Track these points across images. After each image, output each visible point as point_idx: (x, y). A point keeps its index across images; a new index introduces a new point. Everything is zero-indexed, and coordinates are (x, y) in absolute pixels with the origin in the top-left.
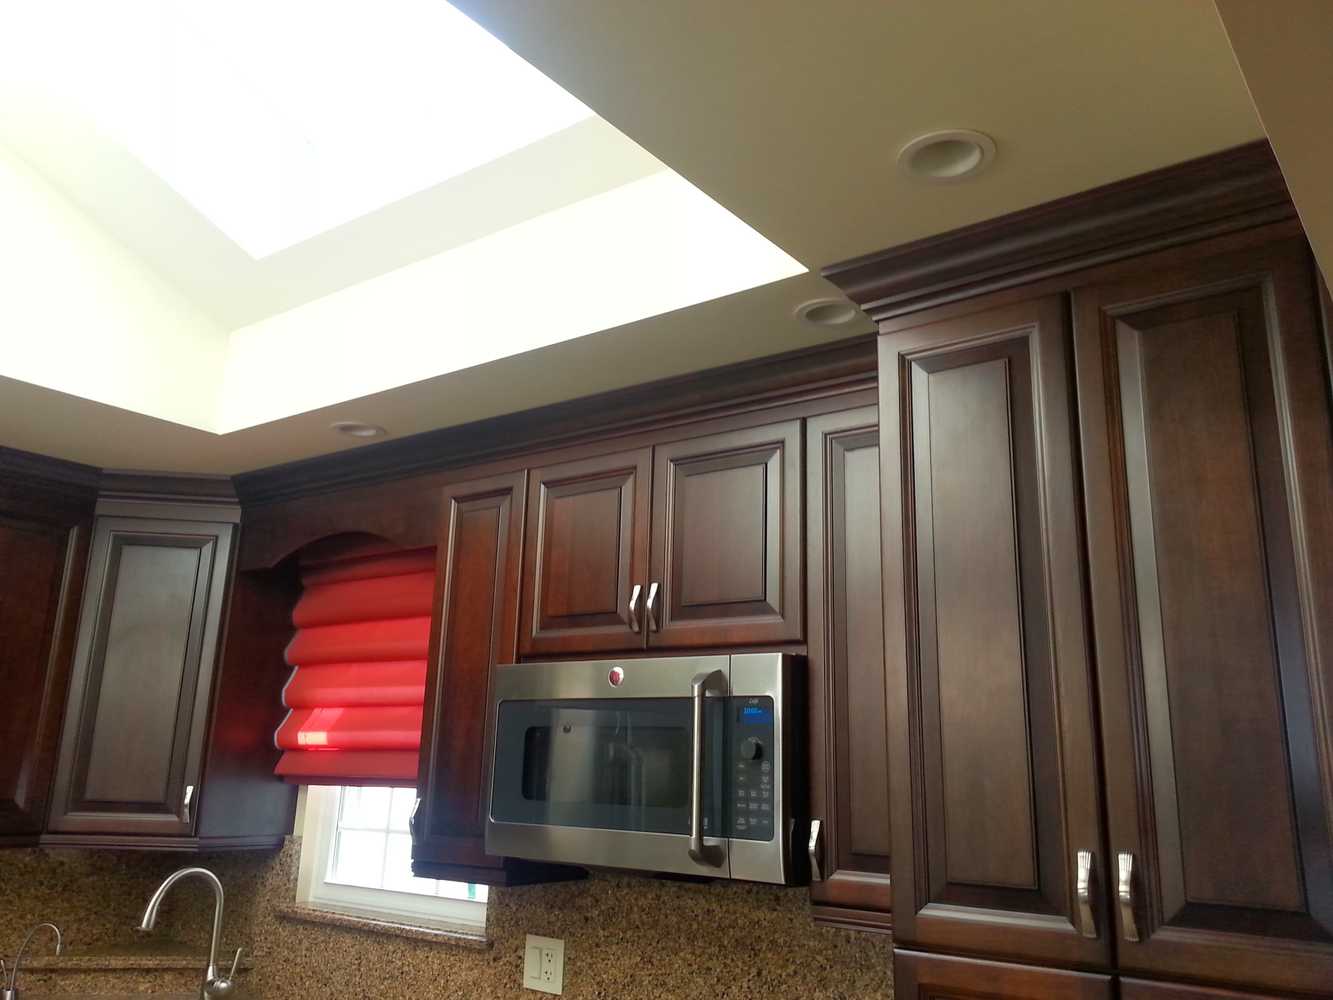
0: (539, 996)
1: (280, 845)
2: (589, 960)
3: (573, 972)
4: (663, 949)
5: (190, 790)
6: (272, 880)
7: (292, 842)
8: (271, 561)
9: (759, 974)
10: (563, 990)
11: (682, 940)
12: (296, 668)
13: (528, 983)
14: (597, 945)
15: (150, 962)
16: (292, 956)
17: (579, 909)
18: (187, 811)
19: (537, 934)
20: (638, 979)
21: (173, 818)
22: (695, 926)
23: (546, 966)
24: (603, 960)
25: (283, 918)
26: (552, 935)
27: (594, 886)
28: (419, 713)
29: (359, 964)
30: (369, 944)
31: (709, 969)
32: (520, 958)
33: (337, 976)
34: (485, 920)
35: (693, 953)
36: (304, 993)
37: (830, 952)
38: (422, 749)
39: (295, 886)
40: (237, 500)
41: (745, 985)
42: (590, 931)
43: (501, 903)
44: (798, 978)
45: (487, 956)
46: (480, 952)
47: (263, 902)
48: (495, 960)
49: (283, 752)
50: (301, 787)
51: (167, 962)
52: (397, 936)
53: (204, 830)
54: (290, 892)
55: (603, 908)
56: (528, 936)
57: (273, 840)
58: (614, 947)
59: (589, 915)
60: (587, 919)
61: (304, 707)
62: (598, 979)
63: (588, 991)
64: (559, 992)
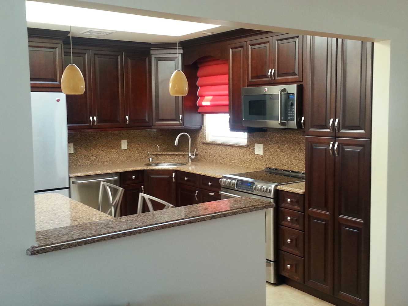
0: (258, 155)
1: (201, 128)
2: (268, 148)
3: (265, 150)
5: (181, 116)
6: (200, 135)
7: (203, 127)
8: (191, 63)
10: (263, 153)
12: (200, 87)
13: (256, 153)
14: (269, 145)
15: (177, 153)
16: (207, 151)
17: (265, 138)
18: (181, 120)
21: (178, 122)
23: (259, 149)
24: (270, 147)
25: (204, 143)
26: (260, 143)
27: (268, 133)
28: (227, 97)
29: (221, 152)
30: (223, 147)
32: (254, 148)
33: (217, 155)
34: (247, 141)
36: (210, 159)
38: (229, 105)
39: (206, 136)
40: (181, 47)
42: (268, 142)
45: (247, 148)
46: (246, 147)
47: (199, 141)
48: (249, 149)
49: (199, 107)
50: (204, 115)
51: (180, 153)
52: (229, 145)
53: (185, 124)
54: (205, 138)
55: (270, 137)
56: (256, 144)
57: (200, 127)
58: (273, 145)
59: (267, 139)
61: (203, 96)
63: (268, 154)
64: (262, 154)
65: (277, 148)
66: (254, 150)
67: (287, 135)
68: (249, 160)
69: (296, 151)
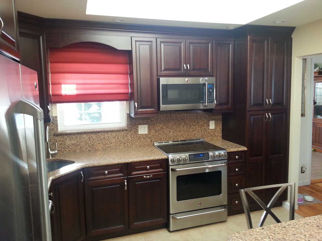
0: (142, 135)
1: (51, 119)
2: (153, 127)
3: (149, 129)
4: (168, 122)
5: (49, 107)
7: (56, 118)
9: (185, 123)
11: (171, 121)
13: (139, 133)
14: (154, 124)
17: (150, 119)
18: (50, 112)
19: (141, 125)
20: (163, 128)
22: (174, 118)
23: (145, 130)
24: (156, 126)
26: (144, 124)
31: (176, 124)
32: (137, 129)
35: (174, 122)
37: (196, 118)
39: (58, 127)
41: (182, 125)
42: (153, 122)
43: (131, 121)
44: (191, 122)
45: (128, 131)
46: (126, 130)
48: (130, 131)
56: (139, 126)
58: (158, 124)
59: (152, 120)
60: (152, 121)
62: (155, 130)
63: (153, 131)
64: (147, 133)
65: (163, 126)
66: (137, 131)
67: (173, 115)
68: (131, 141)
69: (181, 126)
